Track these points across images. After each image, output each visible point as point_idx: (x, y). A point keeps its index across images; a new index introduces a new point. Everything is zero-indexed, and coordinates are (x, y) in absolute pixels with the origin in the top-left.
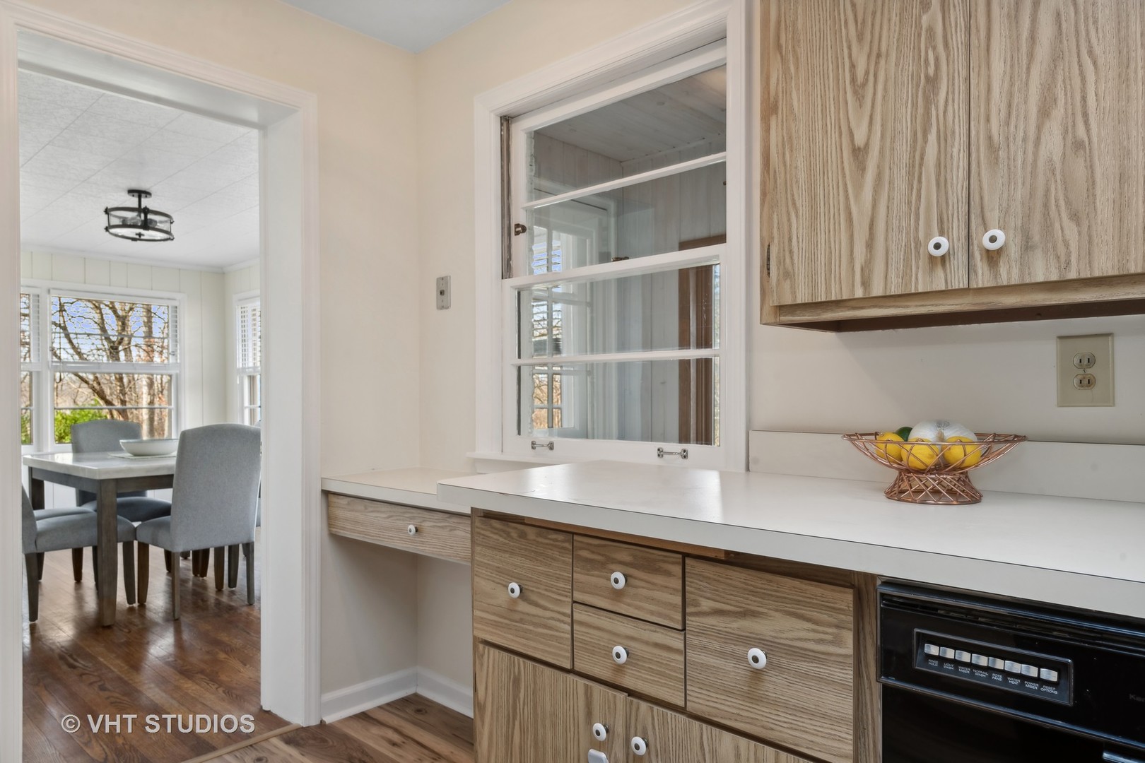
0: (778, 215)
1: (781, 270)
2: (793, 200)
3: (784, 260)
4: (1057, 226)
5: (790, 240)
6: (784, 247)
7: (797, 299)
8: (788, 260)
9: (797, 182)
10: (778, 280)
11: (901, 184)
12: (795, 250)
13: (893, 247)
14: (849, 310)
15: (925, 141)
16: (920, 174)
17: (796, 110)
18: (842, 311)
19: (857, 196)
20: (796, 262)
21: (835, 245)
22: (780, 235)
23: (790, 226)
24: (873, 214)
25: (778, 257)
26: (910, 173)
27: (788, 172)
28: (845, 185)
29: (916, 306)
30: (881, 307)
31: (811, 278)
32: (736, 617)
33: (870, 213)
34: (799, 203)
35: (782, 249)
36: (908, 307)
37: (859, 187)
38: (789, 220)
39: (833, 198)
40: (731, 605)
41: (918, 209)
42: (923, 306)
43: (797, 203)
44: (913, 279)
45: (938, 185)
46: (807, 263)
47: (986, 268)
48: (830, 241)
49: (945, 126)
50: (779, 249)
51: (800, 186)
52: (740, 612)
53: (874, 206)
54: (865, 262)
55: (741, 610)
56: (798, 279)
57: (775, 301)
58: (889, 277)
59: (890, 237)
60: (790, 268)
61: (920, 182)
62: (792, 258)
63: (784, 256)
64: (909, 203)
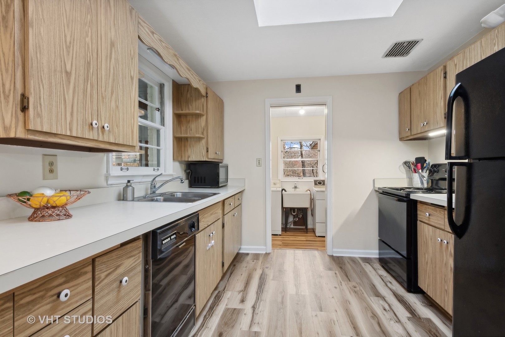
0: (34, 82)
1: (36, 112)
2: (41, 78)
3: (37, 107)
4: (114, 127)
5: (40, 98)
6: (37, 100)
7: (44, 129)
8: (39, 108)
9: (43, 71)
10: (34, 117)
11: (81, 96)
12: (42, 104)
13: (79, 119)
14: (59, 139)
15: (87, 84)
16: (86, 95)
17: (42, 34)
18: (57, 139)
19: (68, 92)
20: (43, 110)
21: (60, 109)
22: (35, 93)
23: (40, 91)
24: (73, 102)
25: (34, 104)
26: (84, 93)
27: (39, 63)
28: (63, 85)
29: (81, 142)
30: (71, 140)
31: (50, 120)
32: (114, 272)
33: (72, 101)
34: (44, 82)
35: (36, 101)
36: (79, 142)
37: (68, 89)
38: (39, 88)
39: (59, 88)
40: (112, 268)
41: (86, 107)
42: (83, 143)
43: (43, 81)
44: (85, 133)
45: (91, 102)
46: (48, 113)
47: (102, 135)
48: (58, 107)
49: (92, 82)
50: (34, 101)
51: (45, 73)
52: (115, 269)
53: (73, 99)
54: (71, 121)
55: (116, 267)
56: (44, 119)
57: (33, 127)
58: (78, 130)
59: (78, 114)
60: (40, 112)
61: (86, 97)
62: (41, 107)
63: (37, 105)
64: (83, 104)
